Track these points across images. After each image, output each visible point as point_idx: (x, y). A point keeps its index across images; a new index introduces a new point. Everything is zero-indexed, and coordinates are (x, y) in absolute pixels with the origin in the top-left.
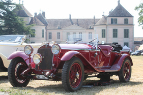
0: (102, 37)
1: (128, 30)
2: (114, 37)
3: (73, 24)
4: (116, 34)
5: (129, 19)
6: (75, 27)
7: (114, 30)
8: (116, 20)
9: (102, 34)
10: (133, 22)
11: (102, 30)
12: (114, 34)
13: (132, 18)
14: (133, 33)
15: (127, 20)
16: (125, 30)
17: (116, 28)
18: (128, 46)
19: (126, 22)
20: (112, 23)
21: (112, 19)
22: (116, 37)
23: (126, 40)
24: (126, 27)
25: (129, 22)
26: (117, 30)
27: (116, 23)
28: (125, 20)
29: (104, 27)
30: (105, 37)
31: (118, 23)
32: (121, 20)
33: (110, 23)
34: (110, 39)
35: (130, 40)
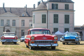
1: (68, 16)
2: (55, 22)
5: (70, 4)
7: (55, 15)
8: (57, 5)
9: (43, 19)
10: (73, 8)
11: (43, 15)
12: (55, 19)
13: (72, 4)
14: (73, 18)
15: (68, 5)
17: (57, 14)
19: (67, 8)
20: (53, 8)
21: (53, 5)
22: (57, 22)
23: (67, 26)
24: (67, 13)
25: (70, 8)
27: (57, 8)
28: (66, 5)
29: (45, 13)
30: (45, 23)
33: (51, 8)
34: (51, 25)
35: (71, 25)
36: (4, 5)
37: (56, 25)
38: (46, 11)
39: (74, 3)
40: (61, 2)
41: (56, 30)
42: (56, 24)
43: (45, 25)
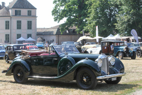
0: (6, 29)
1: (31, 22)
2: (18, 28)
4: (20, 25)
5: (33, 11)
7: (18, 21)
8: (20, 11)
9: (6, 25)
10: (36, 14)
11: (6, 22)
12: (18, 25)
14: (36, 24)
15: (31, 11)
16: (28, 22)
19: (29, 14)
20: (16, 14)
21: (16, 11)
22: (20, 28)
23: (30, 32)
24: (30, 19)
25: (32, 14)
26: (20, 21)
27: (20, 14)
28: (28, 11)
29: (8, 19)
30: (9, 29)
31: (21, 15)
32: (24, 12)
33: (14, 14)
34: (14, 31)
35: (33, 31)
37: (19, 32)
39: (36, 9)
40: (24, 8)
41: (19, 36)
42: (19, 30)
43: (8, 32)
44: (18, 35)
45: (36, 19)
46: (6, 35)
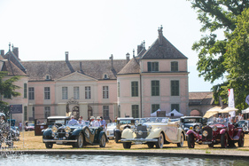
0: (133, 95)
1: (177, 82)
2: (153, 94)
3: (73, 71)
4: (158, 89)
5: (180, 62)
6: (76, 76)
7: (153, 82)
8: (157, 64)
9: (133, 89)
10: (186, 68)
11: (133, 83)
12: (153, 89)
13: (184, 60)
14: (187, 87)
15: (177, 63)
16: (172, 82)
17: (157, 79)
18: (178, 110)
19: (175, 68)
20: (149, 70)
21: (149, 64)
22: (158, 94)
23: (175, 100)
24: (175, 77)
25: (180, 68)
26: (158, 82)
27: (157, 69)
28: (172, 63)
29: (136, 78)
30: (137, 95)
31: (160, 70)
32: (164, 64)
33: (146, 69)
34: (146, 99)
35: (182, 99)
36: (67, 56)
37: (155, 100)
38: (138, 76)
39: (187, 58)
40: (164, 58)
42: (155, 98)
43: (136, 100)
44: (153, 106)
45: (187, 78)
46: (133, 106)
